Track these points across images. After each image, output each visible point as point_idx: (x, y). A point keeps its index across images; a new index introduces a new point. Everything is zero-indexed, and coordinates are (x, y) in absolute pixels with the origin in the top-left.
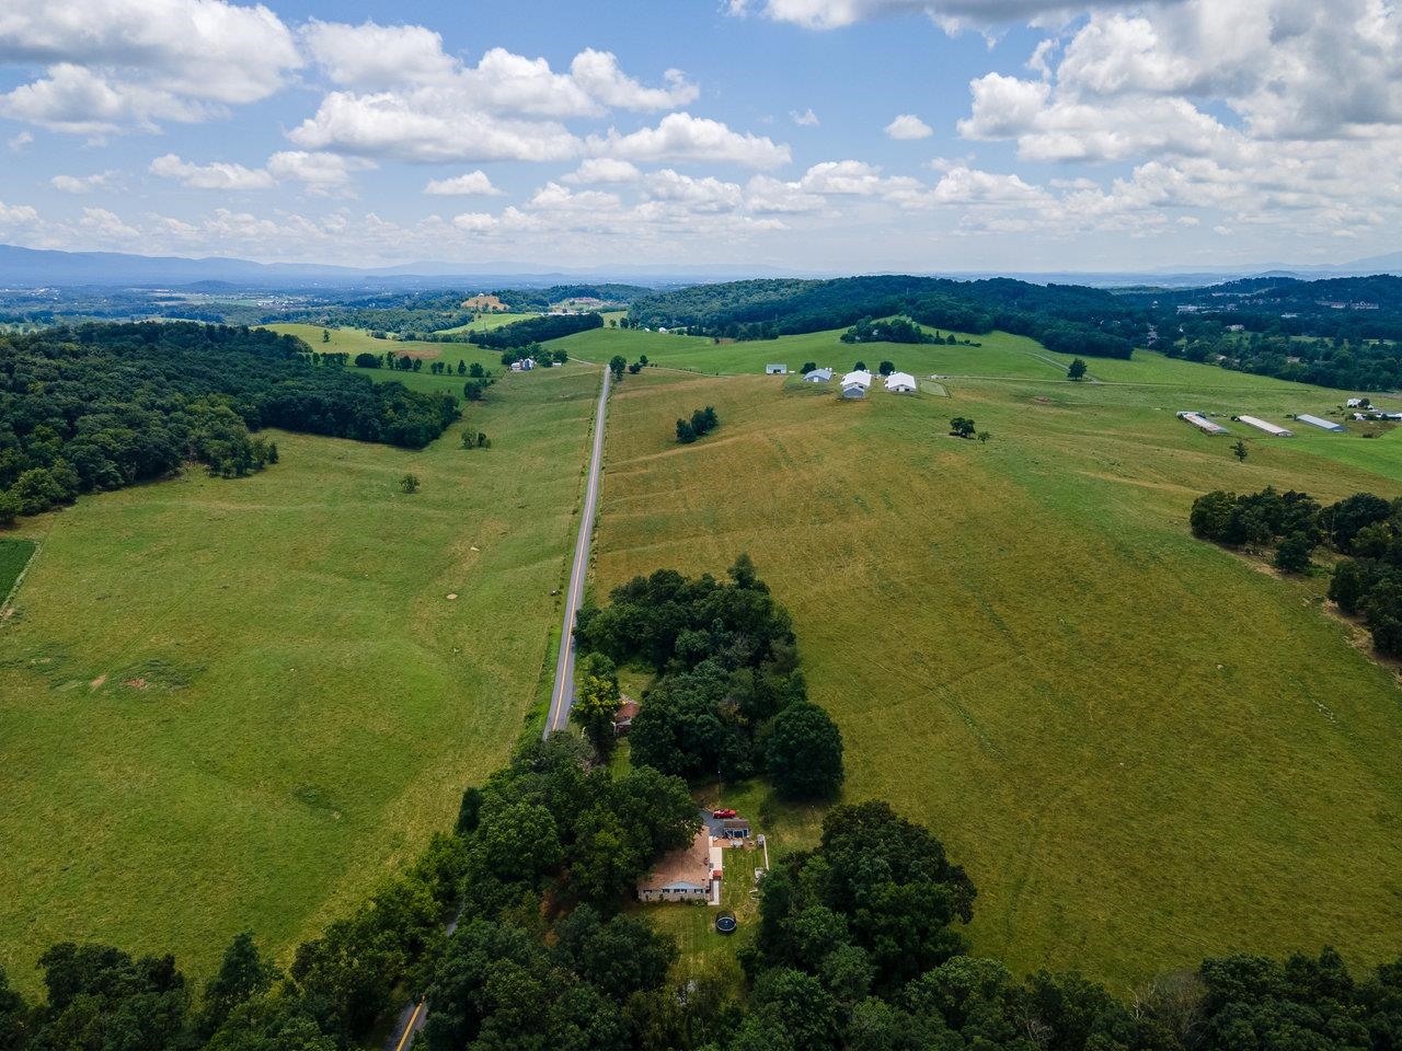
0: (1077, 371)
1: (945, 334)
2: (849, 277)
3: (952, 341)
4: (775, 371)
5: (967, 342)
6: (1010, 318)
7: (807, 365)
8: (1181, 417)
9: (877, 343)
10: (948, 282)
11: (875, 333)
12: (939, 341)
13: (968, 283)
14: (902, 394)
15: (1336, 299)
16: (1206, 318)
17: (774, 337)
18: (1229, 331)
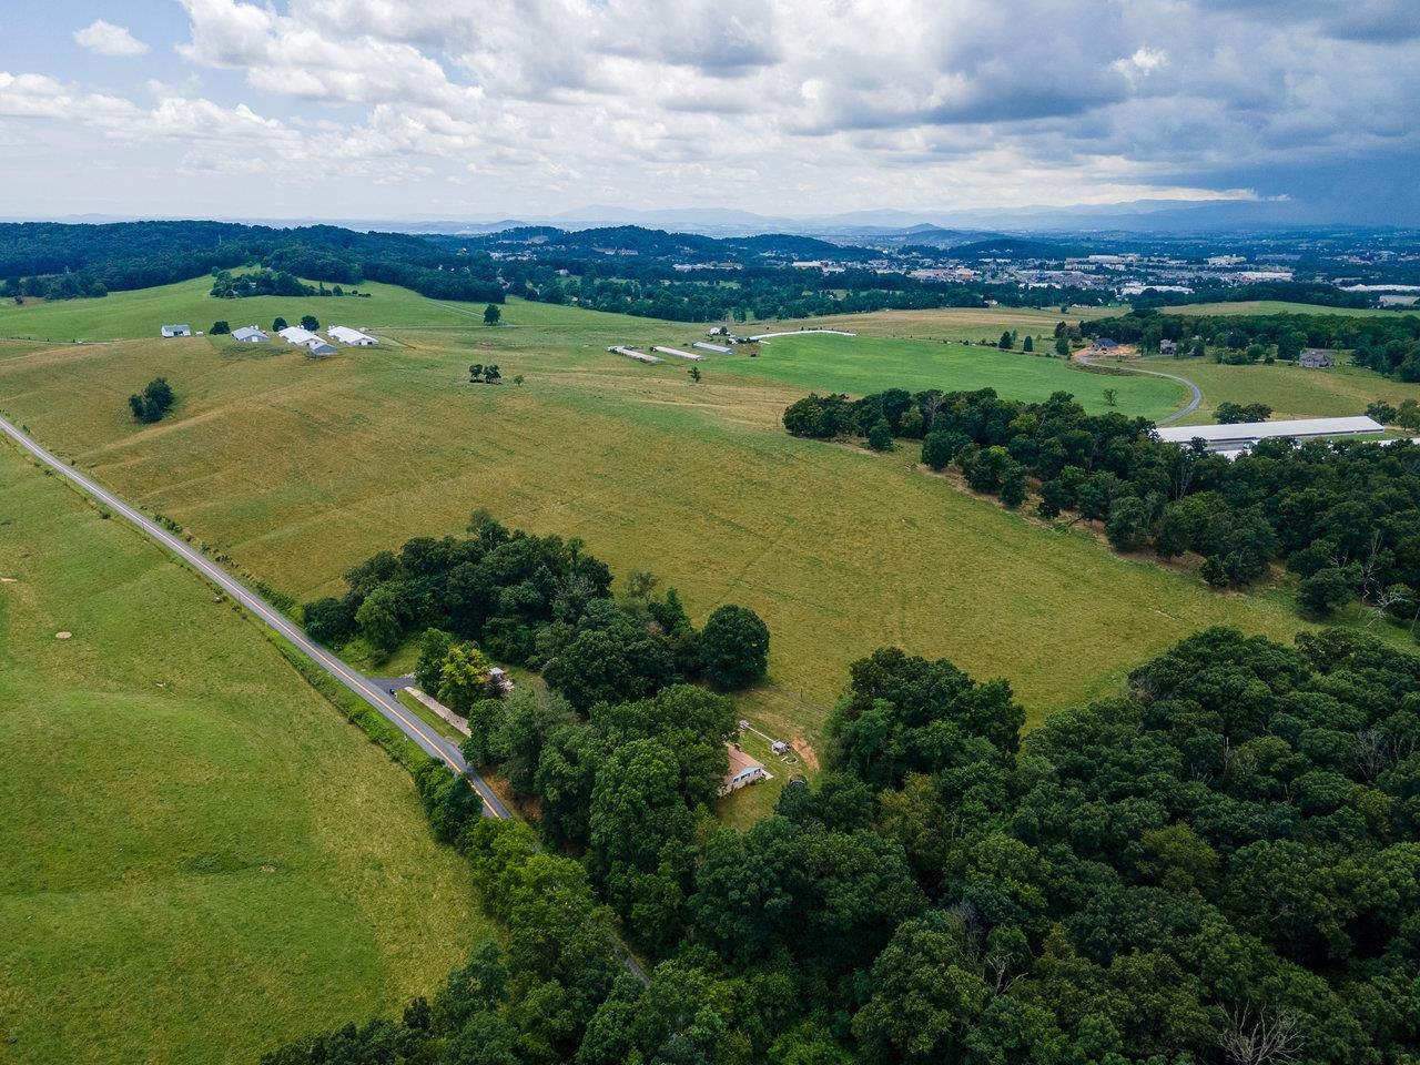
0: (492, 316)
1: (329, 286)
2: (135, 220)
3: (338, 292)
4: (176, 333)
5: (355, 292)
6: (377, 267)
7: (217, 325)
8: (614, 352)
9: (259, 297)
10: (267, 229)
11: (253, 285)
12: (325, 293)
13: (286, 230)
14: (364, 348)
15: (607, 246)
16: (537, 263)
17: (100, 293)
18: (559, 275)
